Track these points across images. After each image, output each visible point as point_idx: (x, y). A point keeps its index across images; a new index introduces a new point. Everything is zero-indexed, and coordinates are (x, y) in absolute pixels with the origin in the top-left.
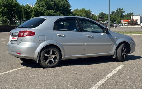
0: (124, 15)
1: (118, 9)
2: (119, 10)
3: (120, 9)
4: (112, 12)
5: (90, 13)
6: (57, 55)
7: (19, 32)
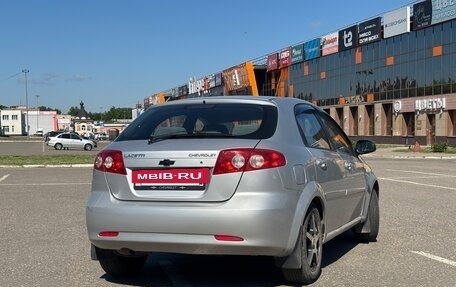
7: (217, 153)
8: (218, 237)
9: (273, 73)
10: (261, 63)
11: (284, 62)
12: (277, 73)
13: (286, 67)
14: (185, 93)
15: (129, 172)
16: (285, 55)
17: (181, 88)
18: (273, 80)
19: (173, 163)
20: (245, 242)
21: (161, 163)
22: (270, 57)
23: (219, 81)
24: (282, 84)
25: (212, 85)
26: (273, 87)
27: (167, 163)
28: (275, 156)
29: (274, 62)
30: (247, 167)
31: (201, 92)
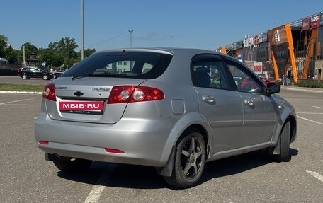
0: (76, 53)
1: (63, 39)
2: (65, 41)
3: (67, 40)
4: (50, 45)
5: (4, 43)
6: (201, 151)
7: (111, 88)
8: (108, 150)
9: (306, 33)
10: (298, 25)
11: (315, 24)
12: (309, 33)
13: (316, 28)
14: (241, 47)
15: (58, 99)
16: (315, 19)
17: (238, 43)
18: (306, 38)
19: (82, 94)
20: (125, 155)
21: (75, 94)
22: (304, 21)
23: (265, 38)
24: (312, 41)
25: (261, 41)
26: (305, 43)
27: (79, 94)
28: (156, 92)
29: (307, 24)
30: (131, 100)
31: (252, 46)
